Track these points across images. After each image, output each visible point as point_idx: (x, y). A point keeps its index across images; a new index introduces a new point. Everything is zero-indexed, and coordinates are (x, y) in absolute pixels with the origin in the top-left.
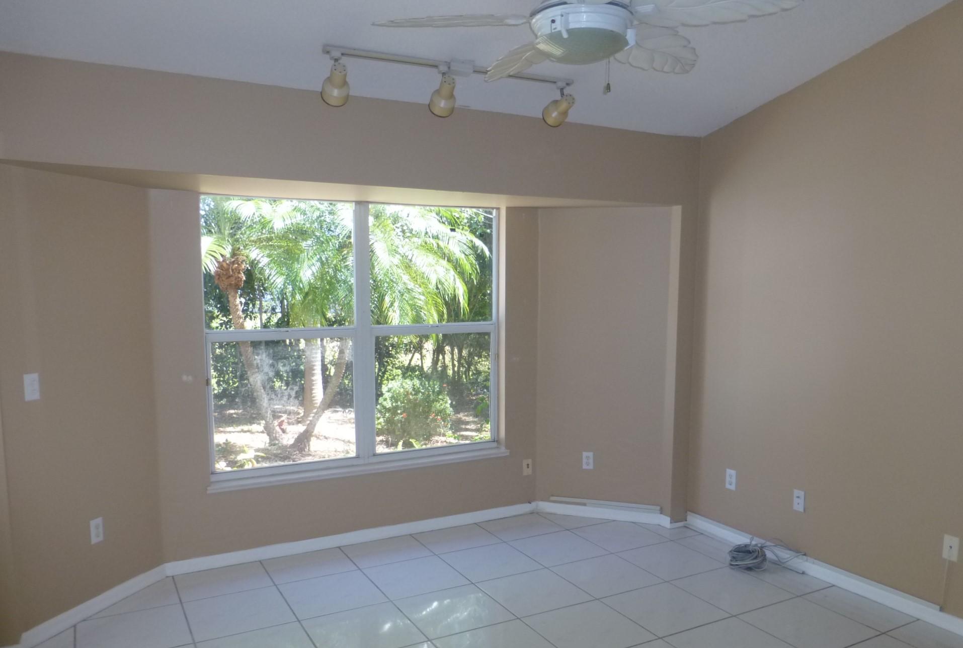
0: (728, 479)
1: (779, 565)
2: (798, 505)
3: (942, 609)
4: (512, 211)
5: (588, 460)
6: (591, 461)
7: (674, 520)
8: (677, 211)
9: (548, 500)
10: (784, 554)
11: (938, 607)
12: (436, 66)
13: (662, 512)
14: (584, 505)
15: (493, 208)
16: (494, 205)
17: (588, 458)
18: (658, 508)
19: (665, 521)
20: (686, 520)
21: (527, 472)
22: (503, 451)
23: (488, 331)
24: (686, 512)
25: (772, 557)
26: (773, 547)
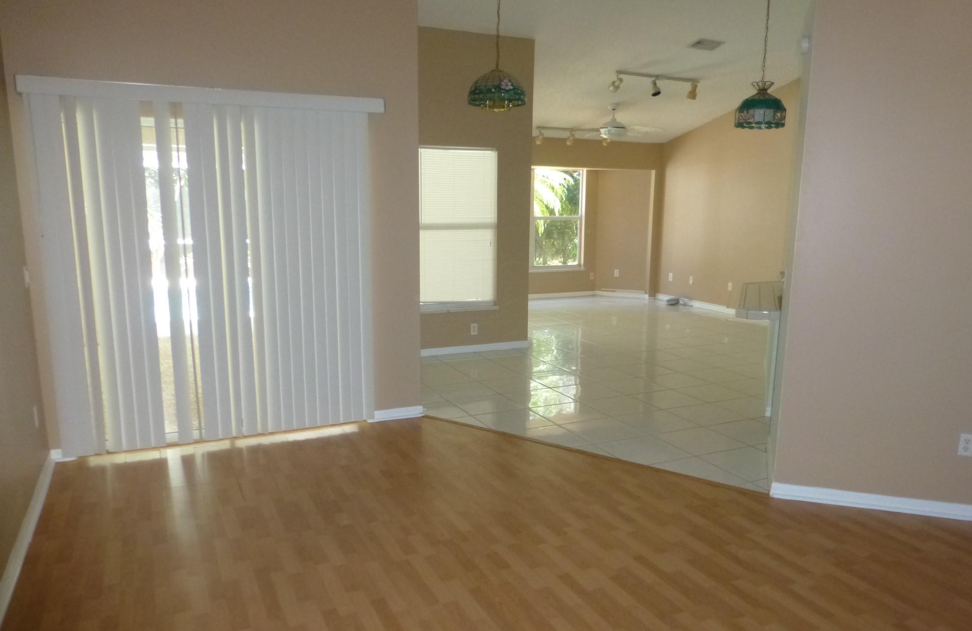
0: (670, 276)
1: (685, 305)
2: (691, 282)
3: (728, 307)
4: (587, 170)
5: (616, 273)
7: (650, 296)
8: (653, 172)
9: (600, 290)
10: (686, 300)
13: (645, 293)
14: (614, 291)
16: (582, 170)
17: (617, 272)
18: (644, 291)
19: (647, 296)
20: (655, 296)
21: (592, 278)
22: (583, 269)
23: (575, 219)
24: (655, 294)
25: (681, 302)
26: (681, 298)
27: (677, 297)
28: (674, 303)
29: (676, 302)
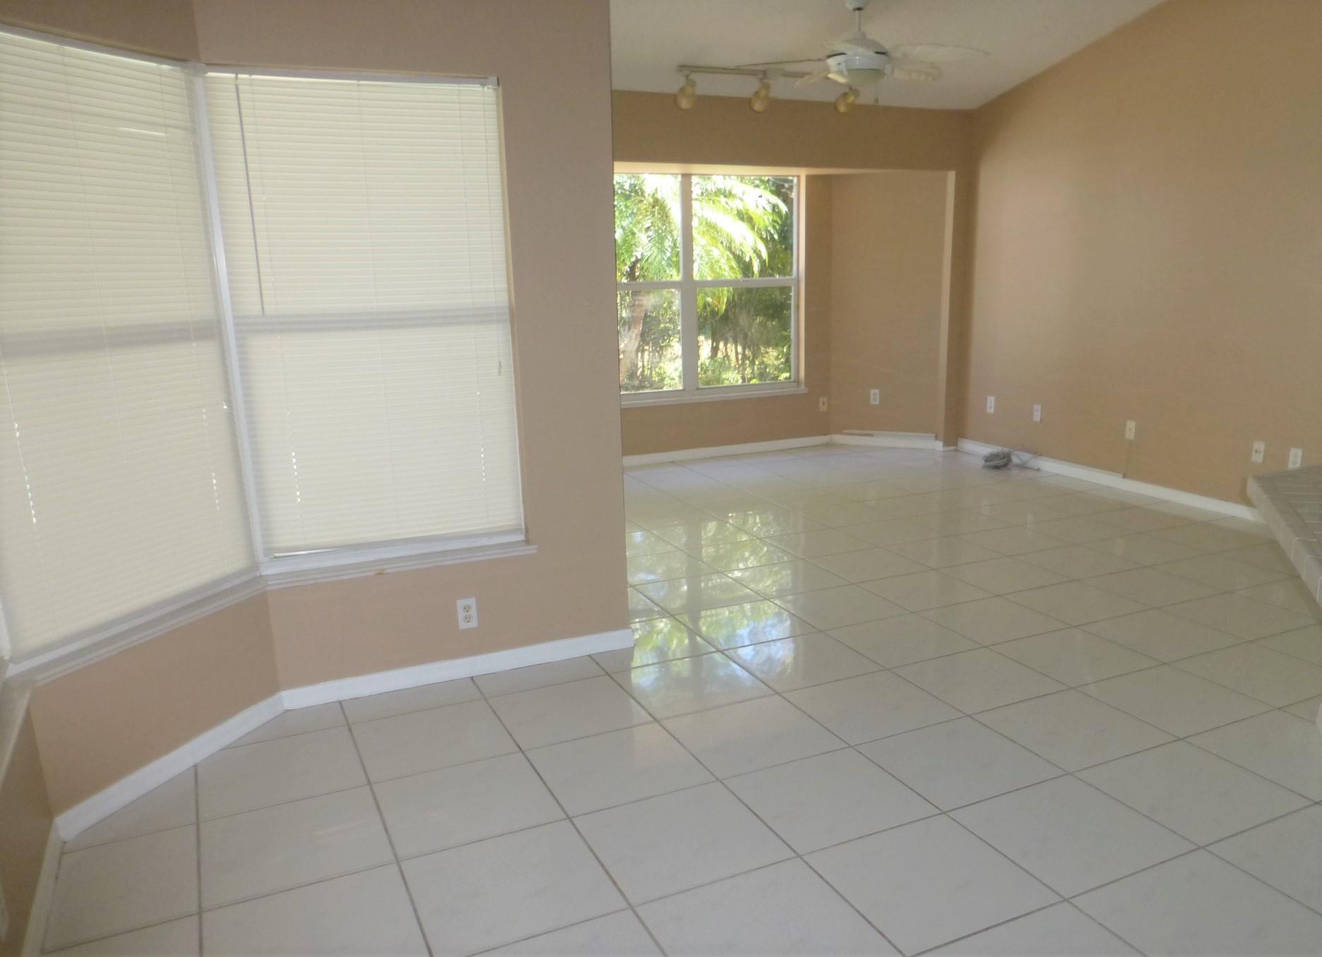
0: (989, 403)
1: (1023, 467)
2: (1037, 417)
3: (1124, 476)
4: (810, 179)
5: (875, 396)
6: (878, 397)
7: (946, 444)
8: (952, 176)
9: (841, 433)
10: (1026, 457)
11: (1122, 475)
12: (755, 75)
13: (936, 438)
14: (871, 435)
15: (794, 176)
16: (795, 174)
17: (875, 394)
18: (934, 435)
19: (939, 446)
20: (957, 445)
21: (823, 408)
22: (803, 389)
23: (788, 285)
24: (957, 439)
25: (1015, 460)
26: (1016, 452)
27: (1006, 450)
28: (999, 463)
29: (1005, 460)
